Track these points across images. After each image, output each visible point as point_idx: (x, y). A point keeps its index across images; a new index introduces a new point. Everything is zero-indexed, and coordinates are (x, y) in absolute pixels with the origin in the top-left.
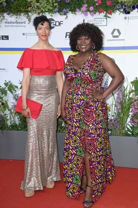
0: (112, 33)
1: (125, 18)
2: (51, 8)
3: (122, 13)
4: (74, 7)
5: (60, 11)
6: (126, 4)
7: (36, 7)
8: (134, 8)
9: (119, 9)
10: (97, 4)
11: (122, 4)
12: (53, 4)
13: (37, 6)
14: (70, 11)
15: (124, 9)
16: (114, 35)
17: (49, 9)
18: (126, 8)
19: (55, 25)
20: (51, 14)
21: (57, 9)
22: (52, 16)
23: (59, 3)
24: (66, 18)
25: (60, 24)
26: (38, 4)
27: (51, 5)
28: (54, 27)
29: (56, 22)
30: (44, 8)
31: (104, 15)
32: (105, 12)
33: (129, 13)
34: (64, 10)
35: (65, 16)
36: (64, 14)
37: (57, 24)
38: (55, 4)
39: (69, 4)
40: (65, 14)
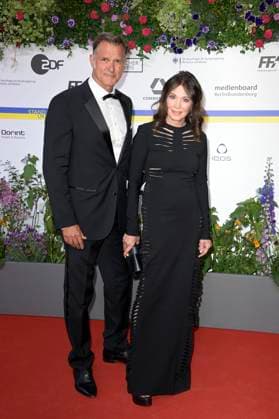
0: (153, 86)
1: (175, 60)
2: (42, 36)
3: (168, 52)
4: (84, 36)
5: (57, 42)
6: (176, 36)
7: (12, 32)
8: (189, 43)
9: (163, 44)
10: (124, 33)
11: (169, 35)
12: (44, 28)
13: (15, 31)
14: (76, 42)
15: (173, 45)
16: (155, 89)
17: (37, 38)
18: (175, 42)
19: (49, 66)
20: (40, 47)
21: (51, 39)
22: (43, 51)
23: (56, 27)
24: (70, 55)
25: (57, 65)
26: (16, 28)
27: (41, 30)
28: (47, 71)
29: (50, 61)
30: (27, 35)
31: (138, 52)
32: (139, 48)
33: (180, 52)
34: (65, 41)
35: (67, 52)
36: (66, 49)
37: (53, 65)
38: (48, 29)
39: (73, 30)
40: (67, 47)
